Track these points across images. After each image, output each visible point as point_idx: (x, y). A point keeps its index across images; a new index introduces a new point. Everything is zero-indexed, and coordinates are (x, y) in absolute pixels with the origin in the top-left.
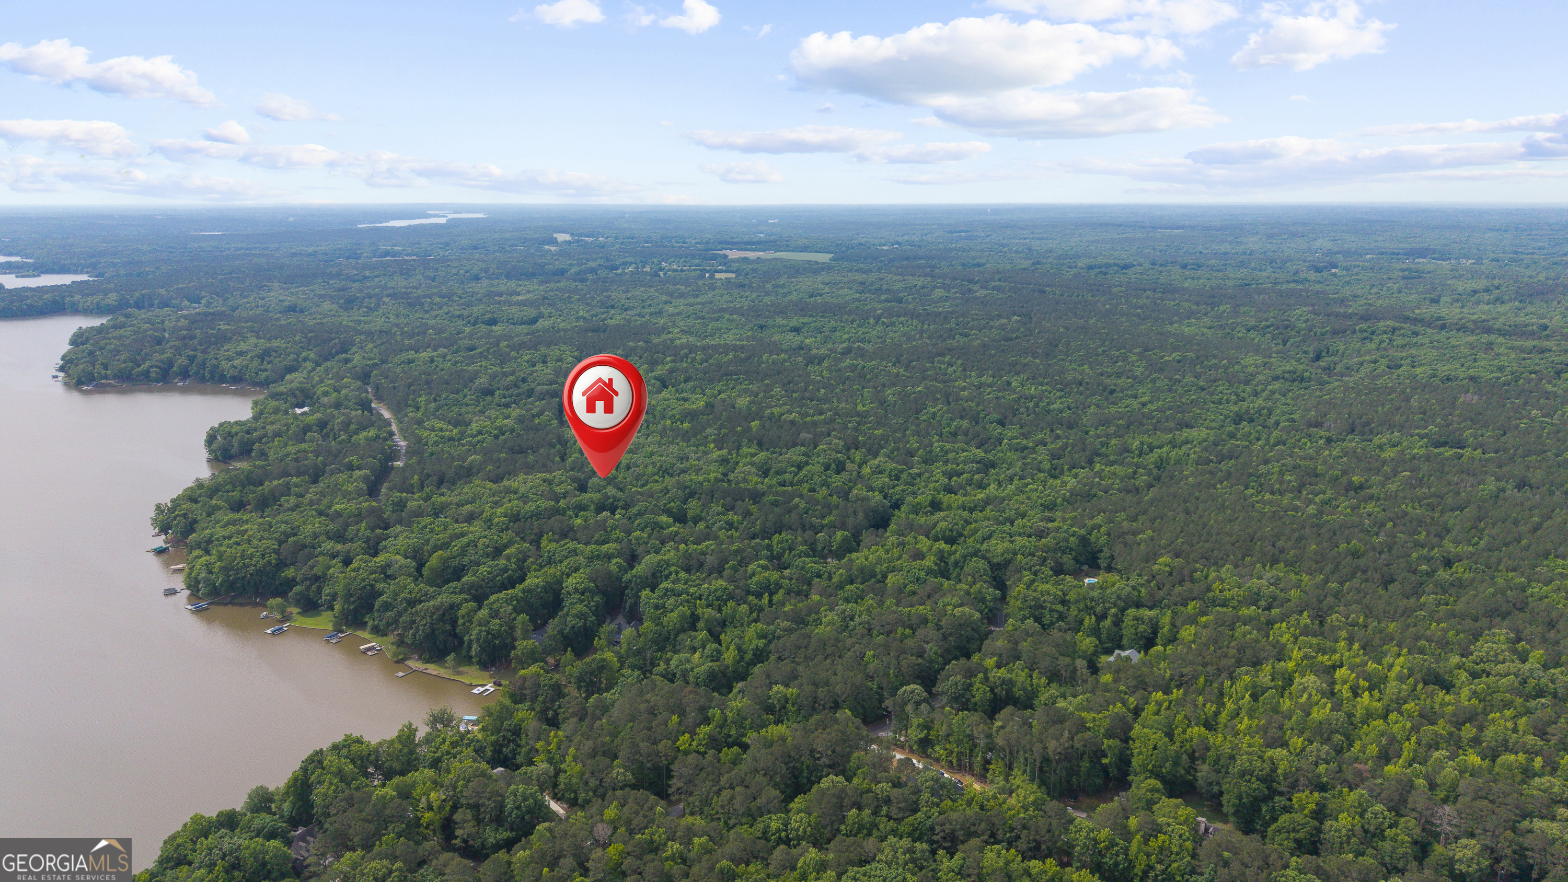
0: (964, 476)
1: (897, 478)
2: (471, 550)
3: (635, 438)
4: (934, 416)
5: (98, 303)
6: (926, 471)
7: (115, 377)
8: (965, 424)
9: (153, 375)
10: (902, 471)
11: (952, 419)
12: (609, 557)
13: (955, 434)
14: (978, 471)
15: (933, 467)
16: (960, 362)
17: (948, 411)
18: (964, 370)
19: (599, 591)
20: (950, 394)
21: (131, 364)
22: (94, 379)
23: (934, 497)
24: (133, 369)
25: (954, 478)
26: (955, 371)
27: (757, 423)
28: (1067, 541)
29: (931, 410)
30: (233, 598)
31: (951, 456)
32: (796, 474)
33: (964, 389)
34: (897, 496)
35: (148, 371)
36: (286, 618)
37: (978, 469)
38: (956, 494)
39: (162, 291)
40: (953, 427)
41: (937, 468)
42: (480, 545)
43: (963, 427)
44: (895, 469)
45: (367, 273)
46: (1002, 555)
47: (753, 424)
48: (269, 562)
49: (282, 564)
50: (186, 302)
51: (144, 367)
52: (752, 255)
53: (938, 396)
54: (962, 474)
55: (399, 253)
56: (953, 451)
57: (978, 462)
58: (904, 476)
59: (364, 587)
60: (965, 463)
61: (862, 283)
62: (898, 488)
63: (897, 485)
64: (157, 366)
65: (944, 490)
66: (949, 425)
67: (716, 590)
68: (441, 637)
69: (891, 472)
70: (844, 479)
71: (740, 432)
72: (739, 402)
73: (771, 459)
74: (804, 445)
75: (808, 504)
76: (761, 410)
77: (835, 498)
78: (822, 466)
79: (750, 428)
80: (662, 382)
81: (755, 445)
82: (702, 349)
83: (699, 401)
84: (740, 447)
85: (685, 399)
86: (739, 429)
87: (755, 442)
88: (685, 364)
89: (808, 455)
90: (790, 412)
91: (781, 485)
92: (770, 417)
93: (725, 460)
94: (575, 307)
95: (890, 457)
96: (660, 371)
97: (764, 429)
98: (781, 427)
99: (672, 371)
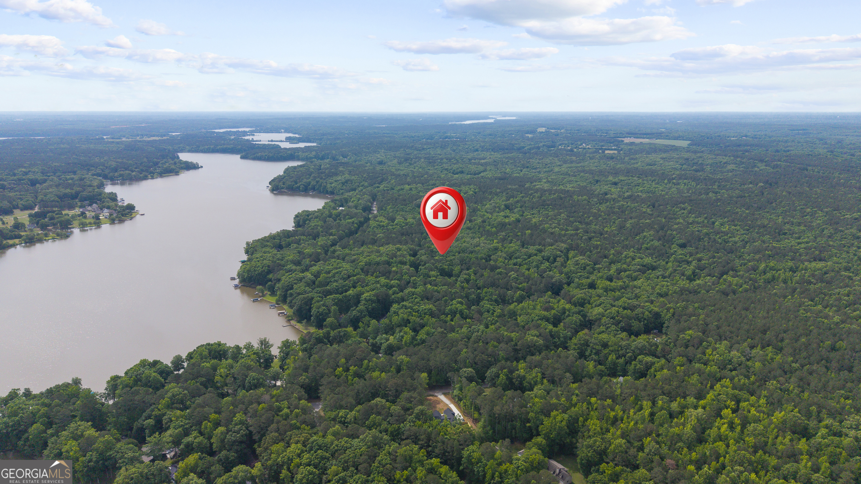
1: (585, 268)
2: (337, 275)
3: (459, 234)
5: (307, 156)
7: (287, 188)
9: (301, 188)
10: (588, 265)
12: (392, 287)
19: (378, 301)
21: (293, 183)
22: (278, 189)
24: (294, 185)
27: (530, 231)
28: (643, 314)
30: (252, 284)
32: (525, 260)
35: (299, 187)
36: (263, 296)
37: (639, 269)
39: (334, 152)
42: (342, 274)
44: (585, 264)
45: (425, 147)
46: (595, 315)
47: (527, 232)
48: (264, 271)
49: (269, 272)
50: (341, 157)
51: (298, 185)
52: (638, 141)
55: (453, 137)
58: (588, 268)
59: (288, 286)
61: (687, 159)
64: (303, 185)
67: (425, 309)
68: (304, 312)
69: (582, 265)
70: (549, 265)
71: (518, 236)
72: (534, 220)
73: (518, 251)
74: (544, 245)
75: (517, 275)
76: (540, 225)
77: (536, 274)
78: (543, 257)
79: (525, 234)
80: (507, 207)
81: (519, 243)
82: (543, 191)
83: (513, 218)
84: (511, 243)
85: (508, 217)
86: (519, 234)
87: (519, 241)
88: (528, 199)
89: (540, 251)
90: (555, 227)
91: (515, 264)
92: (542, 230)
93: (496, 249)
94: (507, 167)
95: (589, 257)
96: (510, 201)
97: (531, 235)
98: (541, 235)
99: (518, 202)
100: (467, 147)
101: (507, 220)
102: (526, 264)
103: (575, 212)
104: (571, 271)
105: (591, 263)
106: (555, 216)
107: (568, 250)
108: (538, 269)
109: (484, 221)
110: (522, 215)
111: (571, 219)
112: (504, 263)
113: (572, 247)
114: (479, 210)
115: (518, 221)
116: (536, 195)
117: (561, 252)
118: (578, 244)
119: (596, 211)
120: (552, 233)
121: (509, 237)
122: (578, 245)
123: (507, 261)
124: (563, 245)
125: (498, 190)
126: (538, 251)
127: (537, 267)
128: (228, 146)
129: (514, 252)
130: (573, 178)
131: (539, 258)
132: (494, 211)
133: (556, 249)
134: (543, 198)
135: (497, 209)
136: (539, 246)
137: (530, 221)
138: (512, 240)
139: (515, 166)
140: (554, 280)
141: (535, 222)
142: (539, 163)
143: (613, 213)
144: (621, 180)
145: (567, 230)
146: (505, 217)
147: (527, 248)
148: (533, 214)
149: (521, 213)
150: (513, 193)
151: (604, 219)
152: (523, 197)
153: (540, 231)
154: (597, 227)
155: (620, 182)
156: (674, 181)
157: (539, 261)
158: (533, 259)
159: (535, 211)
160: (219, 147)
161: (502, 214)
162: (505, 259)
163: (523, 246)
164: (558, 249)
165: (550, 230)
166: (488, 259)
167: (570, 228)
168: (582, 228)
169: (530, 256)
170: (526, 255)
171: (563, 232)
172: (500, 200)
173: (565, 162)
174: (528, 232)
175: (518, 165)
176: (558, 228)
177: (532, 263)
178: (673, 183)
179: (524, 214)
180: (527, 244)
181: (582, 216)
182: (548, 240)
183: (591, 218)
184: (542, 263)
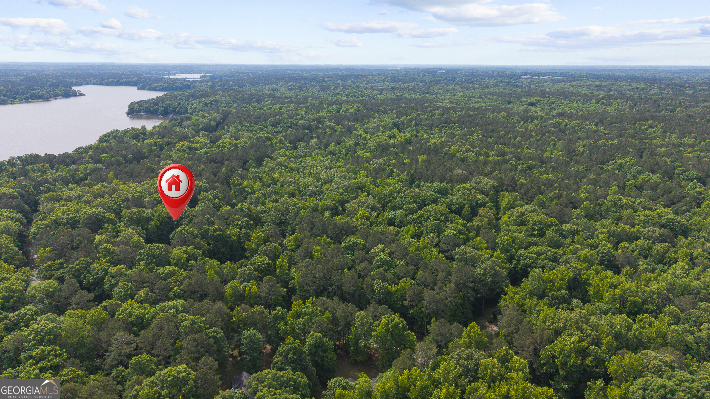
0: (639, 243)
1: (541, 234)
4: (621, 167)
6: (587, 228)
7: (144, 112)
8: (655, 178)
10: (549, 226)
11: (640, 172)
13: (640, 188)
14: (662, 239)
15: (598, 225)
16: (662, 125)
17: (637, 164)
18: (666, 131)
20: (645, 149)
21: (152, 105)
23: (578, 273)
24: (152, 107)
25: (623, 244)
26: (655, 132)
27: (425, 156)
29: (619, 161)
31: (625, 213)
32: (413, 212)
33: (662, 146)
34: (527, 261)
37: (661, 235)
38: (618, 272)
40: (640, 180)
41: (603, 226)
43: (652, 181)
44: (540, 222)
47: (420, 157)
53: (631, 150)
54: (637, 239)
56: (630, 207)
57: (663, 226)
58: (549, 232)
60: (645, 224)
62: (534, 249)
63: (536, 244)
65: (601, 263)
66: (635, 177)
69: (534, 224)
70: (464, 225)
71: (405, 164)
72: (432, 141)
73: (399, 192)
74: (450, 181)
75: (389, 255)
76: (443, 147)
77: (435, 251)
78: (449, 206)
79: (417, 161)
80: (396, 125)
81: (404, 176)
82: (446, 110)
83: (401, 138)
84: (389, 177)
85: (394, 137)
86: (407, 161)
87: (405, 174)
88: (426, 117)
89: (444, 193)
90: (467, 151)
91: (391, 223)
92: (445, 154)
93: (360, 188)
94: (405, 92)
95: (542, 205)
96: (402, 119)
97: (428, 162)
98: (444, 162)
99: (412, 120)
100: (368, 80)
101: (391, 142)
102: (414, 222)
103: (493, 131)
104: (514, 242)
105: (554, 220)
106: (465, 136)
107: (497, 190)
108: (438, 236)
109: (357, 144)
110: (416, 136)
111: (489, 140)
112: (368, 219)
113: (503, 185)
114: (356, 129)
115: (409, 142)
116: (437, 112)
117: (483, 193)
118: (513, 178)
119: (524, 130)
120: (463, 160)
121: (389, 166)
122: (514, 182)
123: (374, 214)
124: (487, 180)
125: (388, 108)
126: (439, 192)
127: (439, 230)
128: (132, 80)
129: (390, 195)
130: (479, 100)
131: (441, 208)
132: (378, 131)
133: (473, 188)
134: (445, 116)
135: (381, 129)
136: (442, 182)
137: (426, 143)
138: (392, 172)
139: (414, 92)
140: (479, 270)
141: (434, 143)
142: (439, 89)
143: (549, 132)
144: (539, 101)
145: (488, 156)
146: (390, 138)
147: (418, 186)
148: (432, 134)
149: (414, 132)
150: (407, 111)
151: (538, 140)
152: (419, 115)
153: (443, 157)
154: (532, 151)
155: (538, 103)
156: (604, 101)
157: (442, 214)
158: (428, 211)
159: (435, 131)
160: (123, 80)
161: (387, 133)
162: (373, 209)
163: (411, 183)
164: (479, 189)
165: (459, 155)
166: (340, 208)
167: (490, 152)
168: (511, 153)
169: (422, 204)
170: (415, 202)
171: (482, 158)
172: (388, 117)
173: (468, 89)
174: (422, 158)
175: (417, 91)
176: (472, 152)
177: (427, 220)
178: (603, 103)
179: (420, 134)
180: (420, 179)
181: (505, 135)
182: (458, 172)
183: (519, 139)
184: (447, 220)
